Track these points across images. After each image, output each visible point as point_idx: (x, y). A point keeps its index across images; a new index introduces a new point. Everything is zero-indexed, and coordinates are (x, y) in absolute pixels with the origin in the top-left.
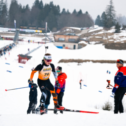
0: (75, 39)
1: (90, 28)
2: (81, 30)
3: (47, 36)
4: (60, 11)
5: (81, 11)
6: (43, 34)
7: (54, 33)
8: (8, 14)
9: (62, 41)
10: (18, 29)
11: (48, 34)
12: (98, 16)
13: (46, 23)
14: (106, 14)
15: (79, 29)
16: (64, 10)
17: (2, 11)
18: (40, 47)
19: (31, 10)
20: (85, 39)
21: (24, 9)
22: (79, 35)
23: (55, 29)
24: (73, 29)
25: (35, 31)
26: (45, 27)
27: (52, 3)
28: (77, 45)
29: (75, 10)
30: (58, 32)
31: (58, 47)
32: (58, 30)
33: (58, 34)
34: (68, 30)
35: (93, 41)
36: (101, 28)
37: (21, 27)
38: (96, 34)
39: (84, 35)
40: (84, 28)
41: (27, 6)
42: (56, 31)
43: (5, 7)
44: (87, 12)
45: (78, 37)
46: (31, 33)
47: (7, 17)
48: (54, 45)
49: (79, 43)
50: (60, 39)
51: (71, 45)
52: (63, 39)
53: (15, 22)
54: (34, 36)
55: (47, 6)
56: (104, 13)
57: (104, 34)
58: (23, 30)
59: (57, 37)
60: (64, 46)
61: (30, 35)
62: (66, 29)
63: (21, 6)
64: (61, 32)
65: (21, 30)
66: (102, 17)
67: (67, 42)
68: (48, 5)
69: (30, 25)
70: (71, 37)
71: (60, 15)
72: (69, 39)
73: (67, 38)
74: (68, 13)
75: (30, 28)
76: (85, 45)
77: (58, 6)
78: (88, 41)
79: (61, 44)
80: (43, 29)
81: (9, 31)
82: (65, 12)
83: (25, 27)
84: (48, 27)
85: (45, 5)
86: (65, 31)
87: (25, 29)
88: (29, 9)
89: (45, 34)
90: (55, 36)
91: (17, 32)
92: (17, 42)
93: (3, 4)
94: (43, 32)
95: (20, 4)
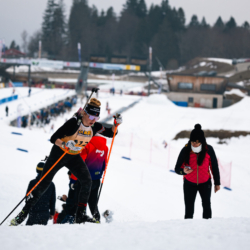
0: (215, 85)
2: (234, 63)
3: (152, 79)
4: (184, 21)
5: (232, 21)
6: (143, 74)
7: (171, 72)
8: (66, 30)
9: (187, 90)
10: (86, 64)
11: (155, 74)
13: (151, 49)
15: (230, 62)
16: (194, 18)
17: (53, 23)
19: (118, 20)
20: (241, 84)
21: (102, 18)
22: (228, 75)
23: (173, 62)
24: (214, 63)
25: (124, 67)
27: (165, 3)
28: (220, 98)
29: (220, 20)
30: (180, 69)
31: (178, 104)
33: (181, 74)
34: (203, 64)
37: (94, 58)
39: (241, 77)
40: (240, 60)
41: (110, 10)
42: (177, 68)
43: (59, 13)
44: (246, 24)
45: (222, 81)
46: (118, 73)
47: (64, 36)
48: (169, 98)
49: (227, 93)
50: (183, 85)
51: (207, 99)
52: (190, 85)
53: (79, 46)
54: (125, 79)
55: (155, 9)
58: (98, 66)
60: (191, 100)
61: (113, 77)
62: (198, 63)
63: (96, 12)
64: (187, 68)
65: (92, 65)
67: (197, 92)
68: (157, 7)
69: (116, 53)
70: (206, 81)
72: (202, 85)
73: (198, 83)
74: (205, 25)
75: (114, 60)
77: (181, 10)
78: (247, 90)
79: (183, 97)
80: (143, 62)
81: (65, 68)
82: (197, 23)
83: (101, 59)
84: (157, 58)
85: (152, 7)
86: (196, 67)
87: (102, 62)
88: (115, 18)
89: (148, 73)
90: (170, 79)
91: (84, 69)
92: (84, 92)
93: (55, 7)
94: (143, 69)
95: (94, 6)
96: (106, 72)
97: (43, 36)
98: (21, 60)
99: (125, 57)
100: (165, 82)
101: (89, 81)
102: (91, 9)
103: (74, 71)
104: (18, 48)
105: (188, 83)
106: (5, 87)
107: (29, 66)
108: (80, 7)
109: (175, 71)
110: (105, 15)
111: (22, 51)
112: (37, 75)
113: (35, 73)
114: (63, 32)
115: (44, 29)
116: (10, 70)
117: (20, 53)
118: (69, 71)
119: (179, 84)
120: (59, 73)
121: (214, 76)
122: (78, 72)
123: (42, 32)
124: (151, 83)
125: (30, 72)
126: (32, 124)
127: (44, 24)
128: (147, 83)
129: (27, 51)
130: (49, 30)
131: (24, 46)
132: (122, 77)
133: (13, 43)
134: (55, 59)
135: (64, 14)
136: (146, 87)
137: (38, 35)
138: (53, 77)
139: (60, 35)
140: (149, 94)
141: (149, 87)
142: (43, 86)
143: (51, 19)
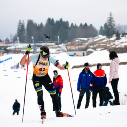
0: (83, 48)
1: (96, 37)
2: (88, 39)
3: (60, 47)
4: (68, 26)
5: (86, 24)
6: (56, 46)
8: (26, 32)
9: (73, 51)
10: (36, 44)
11: (61, 45)
12: (101, 27)
13: (59, 37)
14: (107, 24)
15: (86, 39)
16: (72, 24)
17: (21, 30)
19: (44, 27)
20: (92, 47)
22: (87, 44)
23: (66, 41)
24: (81, 40)
25: (50, 44)
26: (57, 40)
27: (61, 20)
28: (85, 52)
29: (81, 24)
30: (69, 43)
31: (70, 56)
32: (68, 41)
33: (70, 45)
34: (77, 41)
35: (98, 48)
36: (105, 37)
37: (38, 41)
38: (101, 42)
39: (91, 44)
40: (90, 38)
41: (41, 24)
43: (23, 26)
44: (91, 25)
47: (25, 34)
48: (67, 54)
49: (87, 50)
51: (81, 53)
52: (74, 49)
53: (33, 38)
55: (58, 22)
56: (106, 24)
57: (107, 41)
58: (40, 44)
59: (68, 48)
60: (75, 54)
62: (75, 40)
63: (36, 25)
64: (71, 43)
65: (38, 44)
66: (104, 27)
67: (77, 51)
70: (80, 47)
71: (69, 29)
72: (79, 48)
73: (77, 47)
74: (76, 27)
75: (45, 41)
76: (92, 52)
77: (67, 22)
78: (94, 49)
79: (72, 53)
80: (56, 42)
82: (73, 26)
85: (56, 22)
86: (74, 42)
91: (35, 46)
93: (21, 24)
94: (57, 44)
100: (65, 48)
107: (15, 46)
108: (30, 23)
115: (18, 33)
116: (8, 48)
117: (10, 42)
119: (70, 48)
121: (81, 44)
125: (15, 49)
130: (20, 33)
131: (11, 39)
134: (24, 43)
137: (16, 35)
140: (59, 53)
141: (59, 51)
143: (20, 29)
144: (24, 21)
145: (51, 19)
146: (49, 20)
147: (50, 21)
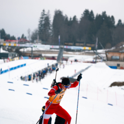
3: (97, 54)
4: (114, 23)
6: (92, 51)
7: (108, 50)
8: (51, 28)
9: (116, 60)
10: (62, 46)
11: (99, 51)
16: (120, 21)
17: (44, 24)
18: (89, 67)
19: (79, 22)
21: (70, 21)
23: (109, 45)
25: (82, 48)
27: (104, 13)
30: (113, 49)
31: (112, 67)
32: (112, 46)
37: (66, 43)
41: (75, 17)
42: (111, 48)
43: (47, 19)
46: (79, 51)
47: (50, 31)
48: (107, 64)
50: (114, 57)
53: (59, 38)
54: (83, 54)
55: (99, 17)
58: (69, 47)
59: (110, 55)
61: (77, 53)
62: (122, 45)
63: (67, 18)
64: (116, 48)
65: (65, 47)
67: (122, 61)
68: (100, 15)
69: (78, 40)
71: (115, 27)
73: (122, 56)
75: (77, 44)
77: (112, 17)
79: (114, 64)
80: (93, 45)
81: (51, 49)
82: (122, 23)
83: (70, 44)
84: (100, 43)
85: (97, 16)
86: (121, 47)
87: (71, 45)
88: (77, 21)
89: (95, 51)
90: (107, 54)
91: (61, 49)
92: (61, 62)
93: (45, 16)
94: (93, 49)
95: (66, 15)
96: (73, 51)
97: (39, 31)
98: (27, 45)
99: (83, 43)
100: (104, 55)
101: (64, 55)
102: (64, 17)
103: (56, 50)
104: (25, 38)
105: (117, 56)
106: (19, 59)
107: (32, 48)
108: (58, 15)
109: (110, 50)
110: (72, 20)
111: (28, 39)
112: (36, 52)
113: (35, 51)
114: (50, 29)
116: (22, 50)
117: (27, 41)
118: (53, 50)
119: (112, 57)
120: (47, 51)
122: (58, 50)
123: (38, 29)
124: (97, 56)
125: (32, 51)
126: (34, 79)
127: (39, 25)
128: (95, 56)
129: (31, 39)
130: (42, 28)
131: (29, 37)
132: (82, 53)
133: (23, 35)
134: (46, 44)
135: (50, 19)
136: (94, 58)
137: (36, 31)
138: (44, 53)
139: (48, 31)
140: (95, 62)
141: (96, 58)
142: (39, 59)
143: (43, 22)
144: (49, 11)
145: (90, 11)
146: (86, 12)
147: (88, 14)
